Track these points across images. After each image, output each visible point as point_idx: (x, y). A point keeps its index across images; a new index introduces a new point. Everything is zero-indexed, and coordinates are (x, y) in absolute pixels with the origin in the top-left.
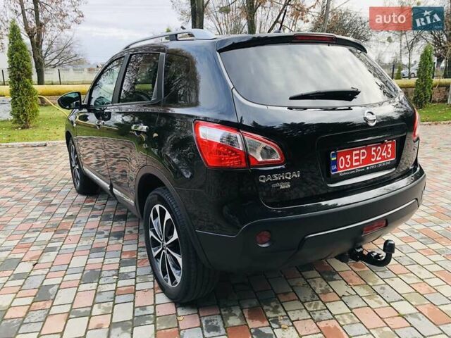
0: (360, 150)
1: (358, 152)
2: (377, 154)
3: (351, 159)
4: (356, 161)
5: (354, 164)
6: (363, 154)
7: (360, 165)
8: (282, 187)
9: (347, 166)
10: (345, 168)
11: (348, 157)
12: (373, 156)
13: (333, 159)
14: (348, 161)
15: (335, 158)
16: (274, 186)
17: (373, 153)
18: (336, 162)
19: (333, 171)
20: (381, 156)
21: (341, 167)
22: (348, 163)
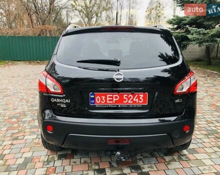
1: (112, 95)
2: (129, 99)
3: (106, 99)
4: (109, 100)
5: (108, 102)
7: (113, 103)
9: (102, 102)
10: (100, 103)
11: (104, 97)
12: (125, 100)
13: (91, 97)
14: (103, 99)
15: (93, 97)
17: (125, 98)
18: (94, 99)
19: (91, 103)
20: (132, 100)
21: (98, 102)
22: (103, 101)
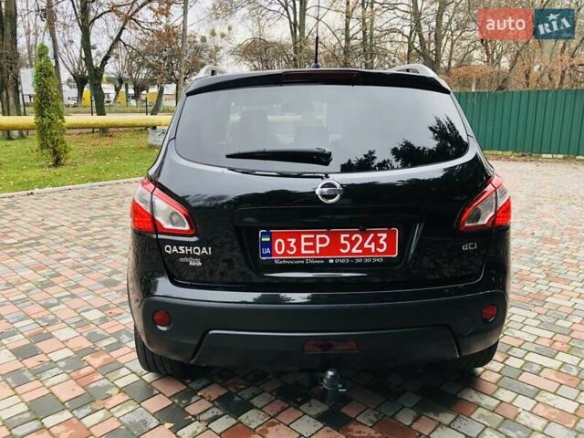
0: (315, 234)
2: (353, 244)
3: (298, 244)
4: (307, 248)
5: (303, 252)
6: (323, 241)
7: (315, 254)
8: (191, 264)
9: (289, 252)
10: (285, 254)
11: (293, 241)
12: (344, 247)
13: (263, 239)
14: (292, 245)
15: (268, 239)
16: (182, 260)
17: (343, 241)
18: (270, 245)
19: (263, 255)
20: (361, 247)
21: (279, 253)
22: (292, 249)
